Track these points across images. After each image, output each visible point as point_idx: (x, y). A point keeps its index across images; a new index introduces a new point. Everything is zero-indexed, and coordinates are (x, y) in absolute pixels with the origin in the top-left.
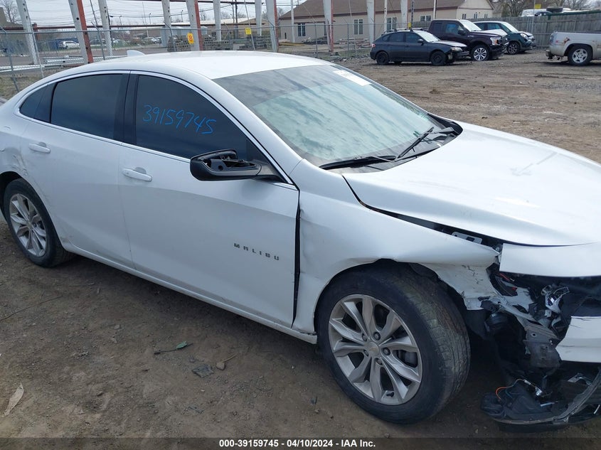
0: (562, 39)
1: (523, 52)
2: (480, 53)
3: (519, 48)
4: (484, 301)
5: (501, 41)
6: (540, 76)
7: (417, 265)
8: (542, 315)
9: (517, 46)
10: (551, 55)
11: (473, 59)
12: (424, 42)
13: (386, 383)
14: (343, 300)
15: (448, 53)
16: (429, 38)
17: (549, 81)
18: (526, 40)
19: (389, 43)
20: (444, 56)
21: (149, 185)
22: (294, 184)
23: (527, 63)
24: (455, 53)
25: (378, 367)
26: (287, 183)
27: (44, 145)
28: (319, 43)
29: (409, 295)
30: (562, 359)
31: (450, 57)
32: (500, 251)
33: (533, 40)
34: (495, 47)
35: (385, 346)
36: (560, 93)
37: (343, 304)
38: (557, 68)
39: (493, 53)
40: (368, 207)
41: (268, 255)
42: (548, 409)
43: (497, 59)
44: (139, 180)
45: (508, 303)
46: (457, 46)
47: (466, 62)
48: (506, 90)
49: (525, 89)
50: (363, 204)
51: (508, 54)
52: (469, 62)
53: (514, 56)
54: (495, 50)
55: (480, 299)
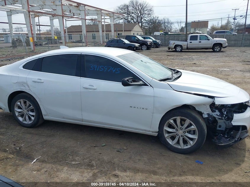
0: (173, 43)
1: (157, 47)
2: (144, 47)
3: (156, 46)
4: (208, 114)
5: (151, 43)
6: (168, 56)
7: (190, 105)
8: (223, 116)
9: (156, 45)
10: (169, 48)
11: (142, 50)
12: (125, 43)
13: (185, 142)
14: (169, 120)
15: (134, 47)
16: (126, 42)
17: (172, 57)
18: (159, 43)
19: (112, 43)
20: (133, 49)
21: (96, 90)
22: (151, 86)
23: (162, 51)
24: (136, 47)
25: (182, 138)
26: (148, 86)
27: (41, 80)
28: (78, 42)
29: (193, 114)
30: (233, 125)
31: (135, 49)
32: (214, 99)
33: (161, 43)
34: (149, 45)
35: (184, 131)
36: (177, 61)
37: (170, 121)
38: (172, 53)
39: (149, 47)
40: (176, 91)
41: (143, 109)
42: (229, 140)
43: (150, 50)
44: (90, 89)
45: (214, 114)
46: (137, 45)
47: (140, 51)
48: (159, 60)
49: (166, 60)
50: (174, 90)
51: (153, 48)
52: (141, 51)
53: (156, 49)
54: (149, 46)
55: (207, 114)
